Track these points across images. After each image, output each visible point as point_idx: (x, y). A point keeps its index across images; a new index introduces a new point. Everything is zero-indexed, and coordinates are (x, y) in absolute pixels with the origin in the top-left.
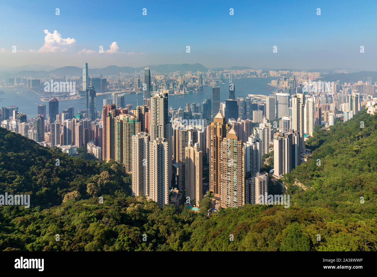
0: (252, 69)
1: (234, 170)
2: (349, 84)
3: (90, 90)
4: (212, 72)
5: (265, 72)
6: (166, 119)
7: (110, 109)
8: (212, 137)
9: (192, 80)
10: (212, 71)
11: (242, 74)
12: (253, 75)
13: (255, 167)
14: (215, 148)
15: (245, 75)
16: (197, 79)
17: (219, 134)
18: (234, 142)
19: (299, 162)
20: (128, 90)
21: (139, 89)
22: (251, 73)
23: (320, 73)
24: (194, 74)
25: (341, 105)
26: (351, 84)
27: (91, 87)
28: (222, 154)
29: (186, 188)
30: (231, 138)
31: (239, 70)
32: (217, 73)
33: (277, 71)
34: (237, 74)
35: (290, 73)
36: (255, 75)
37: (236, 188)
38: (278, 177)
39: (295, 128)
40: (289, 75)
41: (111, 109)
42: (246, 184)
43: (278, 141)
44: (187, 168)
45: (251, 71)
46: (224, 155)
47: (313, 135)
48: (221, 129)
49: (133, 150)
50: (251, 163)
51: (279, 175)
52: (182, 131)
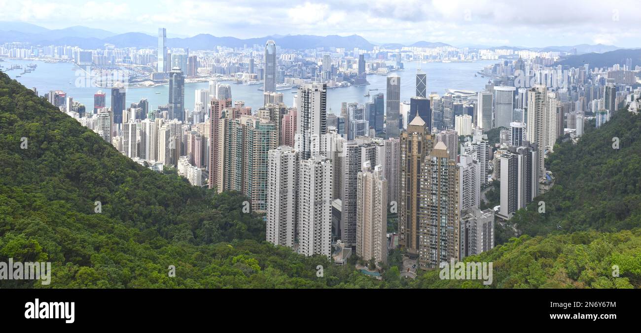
0: (451, 46)
1: (443, 208)
2: (602, 69)
3: (176, 73)
4: (381, 51)
5: (473, 52)
6: (323, 127)
7: (222, 105)
8: (404, 156)
9: (346, 63)
10: (380, 48)
11: (434, 54)
12: (453, 57)
13: (470, 203)
14: (409, 174)
15: (439, 57)
16: (355, 62)
17: (417, 151)
18: (442, 162)
19: (537, 191)
20: (232, 76)
21: (253, 77)
22: (449, 53)
23: (559, 53)
24: (349, 53)
25: (590, 102)
26: (604, 71)
27: (178, 68)
28: (422, 183)
29: (358, 239)
30: (438, 156)
31: (429, 48)
32: (389, 52)
33: (493, 49)
34: (426, 54)
35: (514, 53)
36: (456, 57)
37: (445, 237)
38: (507, 217)
39: (531, 139)
40: (512, 57)
41: (224, 105)
42: (462, 229)
43: (508, 161)
44: (359, 207)
45: (450, 49)
46: (426, 183)
47: (553, 150)
48: (420, 142)
49: (270, 179)
50: (465, 197)
51: (508, 214)
52: (350, 147)
